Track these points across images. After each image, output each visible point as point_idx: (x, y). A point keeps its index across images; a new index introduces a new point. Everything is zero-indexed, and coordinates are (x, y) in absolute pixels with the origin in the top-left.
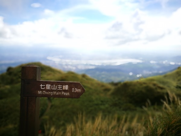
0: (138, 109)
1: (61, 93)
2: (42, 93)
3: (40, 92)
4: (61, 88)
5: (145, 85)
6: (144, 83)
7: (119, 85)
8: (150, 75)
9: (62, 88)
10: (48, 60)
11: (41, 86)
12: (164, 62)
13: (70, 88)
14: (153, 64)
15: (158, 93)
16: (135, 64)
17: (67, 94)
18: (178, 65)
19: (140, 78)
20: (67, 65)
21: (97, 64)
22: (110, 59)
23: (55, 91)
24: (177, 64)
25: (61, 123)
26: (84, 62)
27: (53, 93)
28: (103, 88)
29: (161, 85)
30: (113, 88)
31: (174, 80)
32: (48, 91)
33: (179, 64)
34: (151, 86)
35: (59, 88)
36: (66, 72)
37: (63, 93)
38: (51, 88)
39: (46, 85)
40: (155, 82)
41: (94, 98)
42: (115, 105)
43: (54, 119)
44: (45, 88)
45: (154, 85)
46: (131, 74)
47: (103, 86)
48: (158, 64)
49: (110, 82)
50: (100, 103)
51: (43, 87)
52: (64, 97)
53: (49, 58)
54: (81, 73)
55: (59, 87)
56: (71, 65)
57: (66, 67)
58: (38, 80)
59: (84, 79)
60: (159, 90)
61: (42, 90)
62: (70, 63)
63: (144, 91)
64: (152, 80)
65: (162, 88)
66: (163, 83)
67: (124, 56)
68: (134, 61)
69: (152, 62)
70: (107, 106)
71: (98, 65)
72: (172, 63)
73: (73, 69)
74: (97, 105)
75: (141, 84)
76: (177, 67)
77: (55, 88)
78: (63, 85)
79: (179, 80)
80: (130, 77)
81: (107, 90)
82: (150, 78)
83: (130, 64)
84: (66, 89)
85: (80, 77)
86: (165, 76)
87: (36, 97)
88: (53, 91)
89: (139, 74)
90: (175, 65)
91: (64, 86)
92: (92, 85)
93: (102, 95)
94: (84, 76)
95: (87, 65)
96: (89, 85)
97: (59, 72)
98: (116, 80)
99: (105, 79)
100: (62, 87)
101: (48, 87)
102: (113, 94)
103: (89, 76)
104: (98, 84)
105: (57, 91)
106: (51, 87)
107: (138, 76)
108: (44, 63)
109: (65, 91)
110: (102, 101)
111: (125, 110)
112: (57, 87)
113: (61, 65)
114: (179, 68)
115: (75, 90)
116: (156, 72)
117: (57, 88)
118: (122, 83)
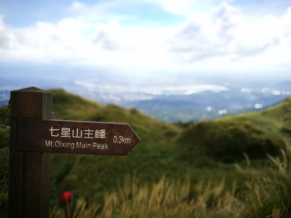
0: (221, 165)
1: (92, 145)
2: (53, 144)
3: (49, 143)
4: (90, 136)
5: (231, 127)
6: (231, 124)
7: (190, 127)
8: (240, 111)
9: (94, 135)
10: (77, 85)
11: (52, 130)
12: (263, 91)
13: (109, 136)
14: (246, 93)
15: (253, 139)
16: (216, 93)
17: (104, 147)
18: (285, 95)
19: (223, 115)
20: (106, 94)
21: (155, 93)
22: (177, 85)
23: (79, 140)
24: (284, 93)
25: (97, 186)
26: (134, 90)
27: (75, 144)
28: (165, 131)
29: (258, 128)
30: (180, 131)
31: (278, 119)
32: (64, 140)
33: (288, 93)
34: (242, 128)
35: (87, 136)
36: (104, 105)
37: (95, 144)
38: (71, 135)
39: (61, 130)
40: (248, 123)
41: (149, 146)
42: (183, 158)
43: (85, 181)
44: (60, 135)
45: (247, 127)
46: (209, 109)
47: (164, 128)
48: (253, 93)
49: (176, 121)
50: (159, 154)
51: (55, 133)
52: (96, 152)
53: (78, 82)
54: (129, 107)
55: (87, 132)
56: (114, 95)
57: (104, 97)
58: (45, 119)
59: (134, 117)
60: (255, 136)
61: (54, 139)
62: (112, 92)
63: (230, 136)
64: (244, 119)
65: (259, 132)
66: (261, 124)
67: (199, 80)
68: (216, 88)
69: (244, 90)
70: (170, 159)
71: (157, 95)
72: (276, 93)
73: (117, 101)
74: (155, 158)
75: (225, 125)
76: (284, 98)
77: (79, 135)
78: (95, 129)
79: (286, 120)
80: (208, 113)
81: (170, 134)
82: (241, 115)
83: (209, 92)
84: (102, 138)
85: (128, 114)
86: (265, 113)
87: (42, 153)
88: (75, 140)
89: (222, 109)
90: (281, 95)
91: (97, 132)
92: (147, 126)
93: (163, 143)
94: (134, 112)
95: (139, 93)
96: (142, 127)
97: (94, 106)
98: (186, 118)
99: (168, 117)
100: (94, 133)
101: (66, 132)
102: (180, 141)
103: (142, 111)
104: (157, 125)
105: (84, 141)
106: (71, 132)
107: (221, 112)
108: (69, 90)
109: (99, 141)
110: (163, 152)
111: (200, 166)
112: (84, 132)
113: (97, 94)
114: (287, 100)
115: (118, 139)
116: (249, 106)
117: (84, 135)
118: (195, 123)
